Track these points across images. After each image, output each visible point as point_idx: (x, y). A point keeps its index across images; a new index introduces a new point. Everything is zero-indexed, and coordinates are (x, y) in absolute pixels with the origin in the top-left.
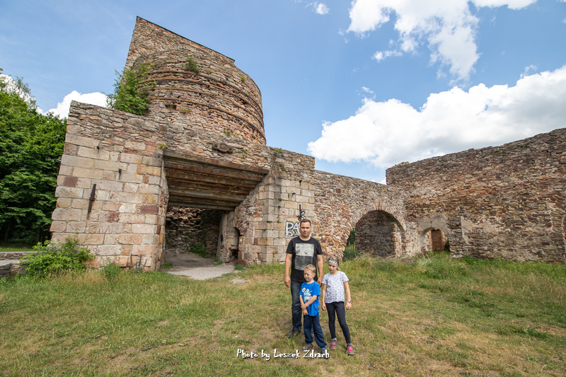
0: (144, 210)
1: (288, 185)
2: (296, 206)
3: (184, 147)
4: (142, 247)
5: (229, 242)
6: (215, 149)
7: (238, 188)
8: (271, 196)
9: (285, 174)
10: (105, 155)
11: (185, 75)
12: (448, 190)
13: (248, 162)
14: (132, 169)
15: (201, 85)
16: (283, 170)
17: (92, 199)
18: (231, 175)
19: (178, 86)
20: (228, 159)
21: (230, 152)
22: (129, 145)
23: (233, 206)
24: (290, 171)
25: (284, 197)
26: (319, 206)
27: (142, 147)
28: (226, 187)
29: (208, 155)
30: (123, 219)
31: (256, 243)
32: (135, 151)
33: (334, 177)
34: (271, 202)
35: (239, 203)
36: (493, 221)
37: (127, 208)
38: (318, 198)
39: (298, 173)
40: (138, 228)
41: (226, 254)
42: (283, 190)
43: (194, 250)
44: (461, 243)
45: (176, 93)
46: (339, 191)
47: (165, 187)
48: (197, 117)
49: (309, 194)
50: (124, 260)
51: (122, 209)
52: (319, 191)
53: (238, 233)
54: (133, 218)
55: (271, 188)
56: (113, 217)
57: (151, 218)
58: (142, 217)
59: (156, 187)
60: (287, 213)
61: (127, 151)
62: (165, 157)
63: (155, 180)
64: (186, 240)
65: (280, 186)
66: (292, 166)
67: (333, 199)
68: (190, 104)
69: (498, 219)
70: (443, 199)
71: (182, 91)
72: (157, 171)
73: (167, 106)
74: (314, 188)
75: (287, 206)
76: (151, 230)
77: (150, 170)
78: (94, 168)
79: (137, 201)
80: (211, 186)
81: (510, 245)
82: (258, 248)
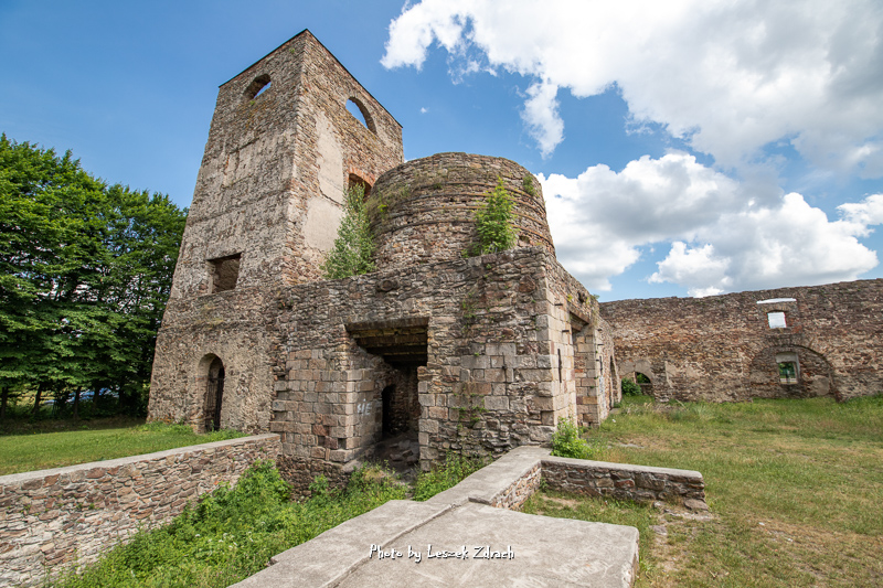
6: (579, 298)
8: (594, 349)
11: (523, 197)
12: (652, 334)
17: (560, 368)
19: (522, 211)
21: (583, 300)
25: (597, 348)
29: (577, 304)
36: (695, 367)
40: (573, 397)
44: (665, 387)
45: (524, 222)
54: (570, 386)
55: (594, 340)
57: (574, 386)
58: (572, 384)
60: (598, 366)
62: (569, 312)
63: (571, 340)
69: (699, 365)
70: (646, 343)
71: (527, 219)
73: (521, 237)
75: (598, 358)
76: (575, 399)
78: (556, 329)
79: (570, 366)
81: (710, 388)
82: (583, 408)
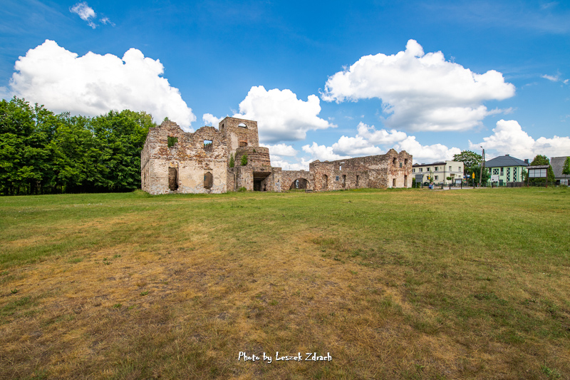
3: (256, 170)
4: (251, 188)
6: (261, 170)
7: (265, 176)
10: (246, 174)
11: (253, 153)
13: (267, 171)
14: (249, 176)
15: (256, 154)
17: (245, 181)
18: (263, 174)
19: (252, 155)
20: (263, 171)
24: (276, 172)
25: (275, 177)
26: (283, 179)
27: (250, 171)
32: (249, 173)
33: (287, 171)
34: (272, 179)
35: (266, 178)
38: (282, 177)
39: (278, 172)
46: (288, 174)
47: (253, 177)
49: (280, 176)
50: (249, 189)
52: (283, 175)
54: (250, 183)
55: (271, 176)
56: (248, 183)
57: (252, 183)
62: (253, 173)
65: (274, 175)
66: (276, 170)
67: (286, 176)
68: (255, 160)
71: (253, 157)
72: (252, 175)
73: (251, 161)
76: (252, 185)
78: (245, 176)
79: (251, 181)
80: (261, 176)
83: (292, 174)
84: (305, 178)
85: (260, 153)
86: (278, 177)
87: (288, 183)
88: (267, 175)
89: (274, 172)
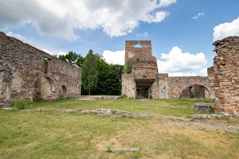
0: (133, 89)
1: (160, 81)
2: (163, 86)
3: (138, 78)
4: (133, 95)
5: (150, 94)
6: (143, 77)
7: (149, 83)
8: (156, 84)
9: (159, 79)
10: (127, 81)
11: (137, 62)
13: (150, 78)
14: (130, 83)
15: (140, 63)
16: (159, 78)
17: (126, 88)
18: (147, 81)
19: (136, 64)
20: (146, 78)
21: (146, 77)
22: (130, 79)
23: (150, 86)
24: (161, 78)
25: (160, 84)
26: (170, 85)
27: (131, 79)
28: (147, 83)
29: (142, 78)
30: (130, 91)
31: (154, 94)
32: (130, 80)
33: (175, 77)
34: (156, 86)
35: (151, 86)
37: (131, 89)
38: (170, 84)
39: (163, 78)
40: (132, 92)
41: (149, 97)
42: (159, 83)
43: (143, 96)
45: (136, 66)
46: (177, 81)
47: (135, 84)
48: (140, 70)
49: (167, 83)
50: (131, 97)
51: (130, 89)
52: (170, 82)
53: (151, 92)
54: (132, 90)
55: (156, 83)
56: (129, 90)
57: (134, 90)
58: (133, 90)
59: (134, 85)
60: (161, 88)
61: (129, 80)
62: (135, 80)
63: (134, 84)
64: (142, 94)
65: (158, 82)
66: (161, 77)
67: (175, 83)
68: (138, 68)
71: (137, 65)
72: (134, 82)
73: (134, 69)
74: (168, 81)
75: (161, 86)
76: (134, 92)
77: (133, 82)
78: (126, 83)
79: (132, 88)
80: (144, 83)
82: (154, 95)
83: (182, 81)
84: (202, 84)
85: (144, 62)
86: (163, 84)
87: (178, 91)
88: (152, 82)
89: (158, 79)
